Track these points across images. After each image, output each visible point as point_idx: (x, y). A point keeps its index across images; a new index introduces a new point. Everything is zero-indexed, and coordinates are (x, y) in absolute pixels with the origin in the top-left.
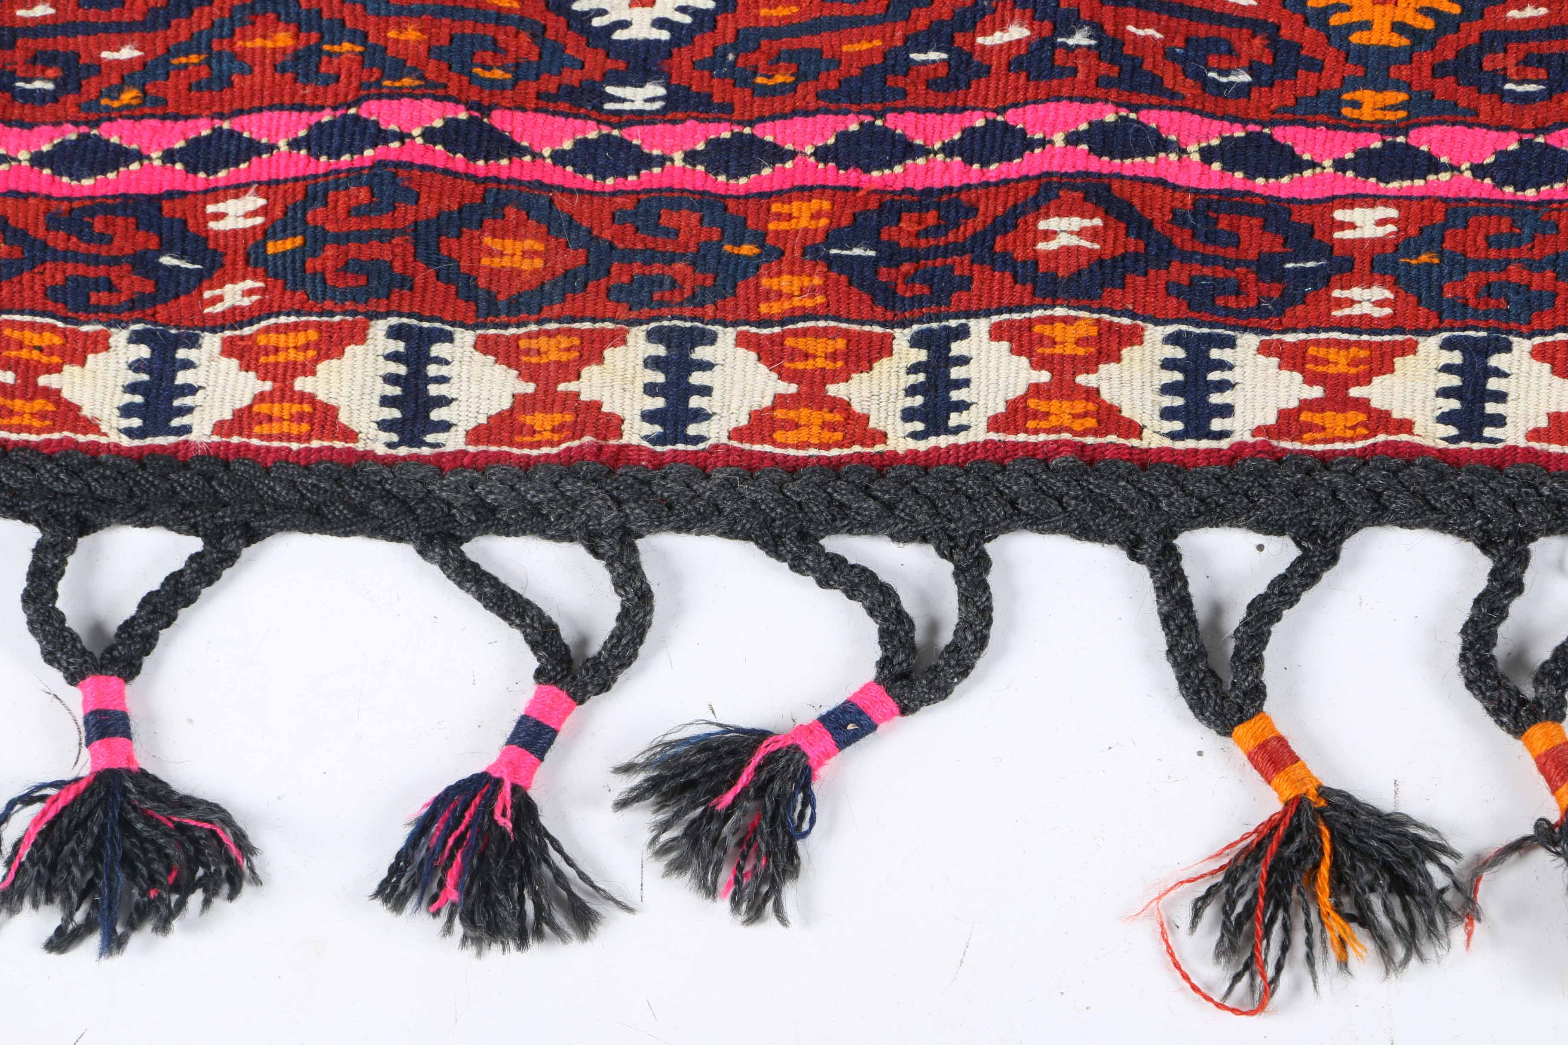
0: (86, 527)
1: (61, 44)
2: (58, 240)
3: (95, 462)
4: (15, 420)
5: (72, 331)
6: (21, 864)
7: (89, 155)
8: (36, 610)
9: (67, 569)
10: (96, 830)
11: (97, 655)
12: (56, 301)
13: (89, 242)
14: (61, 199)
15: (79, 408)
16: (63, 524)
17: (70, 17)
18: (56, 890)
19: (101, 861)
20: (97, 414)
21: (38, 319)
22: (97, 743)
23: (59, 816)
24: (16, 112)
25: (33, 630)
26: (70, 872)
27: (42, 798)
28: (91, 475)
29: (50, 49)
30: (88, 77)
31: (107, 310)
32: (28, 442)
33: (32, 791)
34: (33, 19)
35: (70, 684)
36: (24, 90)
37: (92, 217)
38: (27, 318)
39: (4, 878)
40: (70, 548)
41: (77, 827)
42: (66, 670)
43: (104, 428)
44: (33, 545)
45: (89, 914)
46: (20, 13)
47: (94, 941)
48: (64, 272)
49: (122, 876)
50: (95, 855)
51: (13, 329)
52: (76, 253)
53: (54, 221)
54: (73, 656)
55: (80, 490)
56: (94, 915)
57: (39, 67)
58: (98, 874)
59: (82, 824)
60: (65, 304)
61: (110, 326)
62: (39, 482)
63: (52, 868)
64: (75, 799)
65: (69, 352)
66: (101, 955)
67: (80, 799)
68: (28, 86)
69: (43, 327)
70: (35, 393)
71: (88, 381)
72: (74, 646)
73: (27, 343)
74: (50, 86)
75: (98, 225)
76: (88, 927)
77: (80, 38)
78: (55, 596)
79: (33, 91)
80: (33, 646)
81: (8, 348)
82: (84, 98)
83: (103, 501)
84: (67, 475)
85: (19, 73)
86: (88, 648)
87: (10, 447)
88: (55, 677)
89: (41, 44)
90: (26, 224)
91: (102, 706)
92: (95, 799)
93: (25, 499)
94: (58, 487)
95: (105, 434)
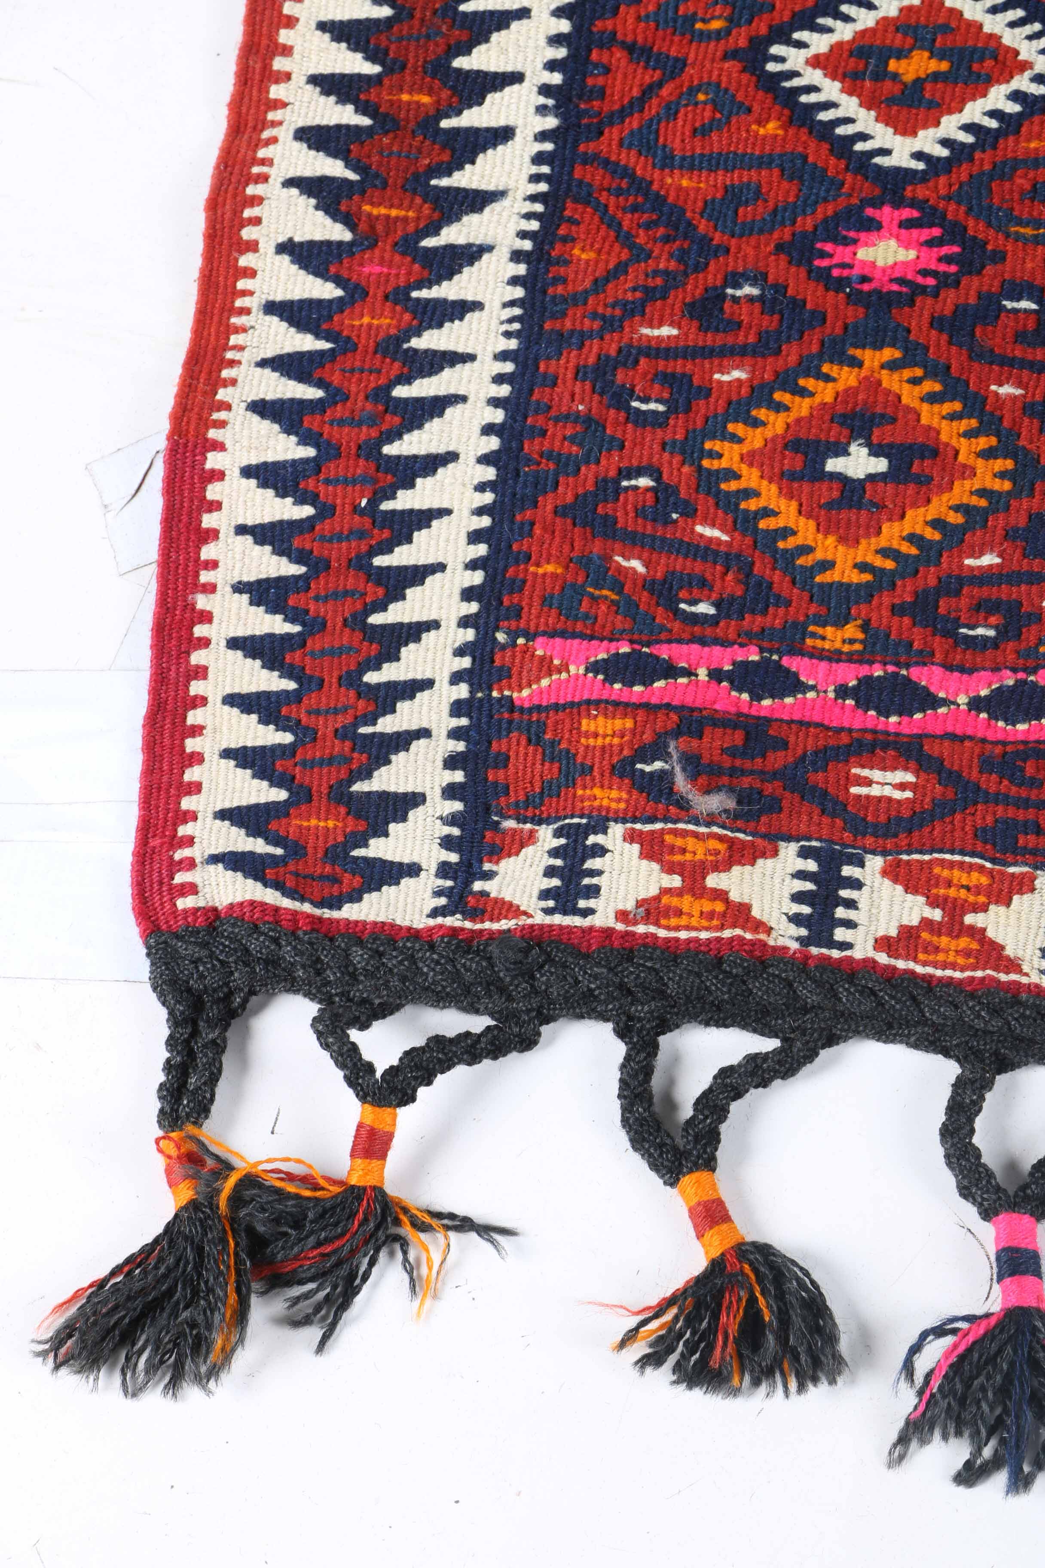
0: (1005, 1065)
1: (1004, 592)
2: (990, 783)
3: (1016, 1001)
4: (941, 957)
5: (999, 871)
6: (933, 1395)
7: (1026, 701)
8: (953, 1145)
9: (985, 1105)
10: (1005, 1366)
11: (1011, 1193)
12: (985, 842)
13: (1019, 786)
14: (996, 743)
15: (1003, 948)
16: (982, 1061)
17: (1015, 567)
18: (966, 1424)
19: (1010, 1399)
20: (1020, 954)
21: (967, 859)
22: (1008, 1280)
23: (969, 1350)
24: (958, 657)
25: (949, 1164)
26: (979, 1407)
27: (954, 1331)
28: (1011, 1014)
29: (994, 597)
30: (1029, 625)
31: (1034, 852)
32: (951, 978)
33: (944, 1324)
34: (980, 568)
35: (984, 1219)
36: (967, 636)
37: (1025, 761)
38: (957, 858)
39: (916, 1407)
40: (989, 1085)
41: (986, 1363)
42: (980, 1206)
43: (1026, 968)
44: (953, 1080)
45: (996, 1451)
46: (968, 562)
47: (1001, 1478)
48: (995, 813)
49: (1029, 1415)
50: (1004, 1392)
51: (943, 867)
52: (1007, 796)
53: (987, 765)
54: (987, 1192)
55: (1001, 1028)
56: (1001, 1452)
57: (982, 615)
58: (1006, 1411)
59: (992, 1360)
60: (994, 845)
61: (1036, 868)
62: (961, 1018)
63: (962, 1402)
64: (985, 1334)
65: (995, 893)
66: (1007, 1493)
67: (989, 1335)
68: (971, 633)
69: (971, 867)
70: (960, 931)
71: (1013, 920)
72: (989, 1182)
73: (955, 881)
74: (991, 633)
75: (1030, 769)
76: (995, 1464)
77: (1023, 587)
78: (972, 1131)
79: (976, 637)
80: (948, 1180)
81: (937, 886)
82: (1023, 645)
83: (1022, 1040)
84: (988, 1013)
85: (963, 620)
86: (1003, 1185)
87: (935, 983)
88: (969, 1211)
89: (985, 592)
90: (961, 766)
91: (1014, 1244)
92: (1005, 1336)
93: (946, 1034)
94: (979, 1024)
95: (1027, 975)
